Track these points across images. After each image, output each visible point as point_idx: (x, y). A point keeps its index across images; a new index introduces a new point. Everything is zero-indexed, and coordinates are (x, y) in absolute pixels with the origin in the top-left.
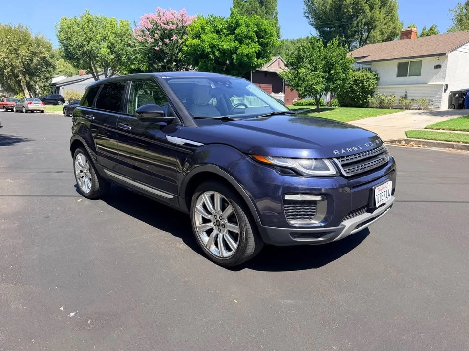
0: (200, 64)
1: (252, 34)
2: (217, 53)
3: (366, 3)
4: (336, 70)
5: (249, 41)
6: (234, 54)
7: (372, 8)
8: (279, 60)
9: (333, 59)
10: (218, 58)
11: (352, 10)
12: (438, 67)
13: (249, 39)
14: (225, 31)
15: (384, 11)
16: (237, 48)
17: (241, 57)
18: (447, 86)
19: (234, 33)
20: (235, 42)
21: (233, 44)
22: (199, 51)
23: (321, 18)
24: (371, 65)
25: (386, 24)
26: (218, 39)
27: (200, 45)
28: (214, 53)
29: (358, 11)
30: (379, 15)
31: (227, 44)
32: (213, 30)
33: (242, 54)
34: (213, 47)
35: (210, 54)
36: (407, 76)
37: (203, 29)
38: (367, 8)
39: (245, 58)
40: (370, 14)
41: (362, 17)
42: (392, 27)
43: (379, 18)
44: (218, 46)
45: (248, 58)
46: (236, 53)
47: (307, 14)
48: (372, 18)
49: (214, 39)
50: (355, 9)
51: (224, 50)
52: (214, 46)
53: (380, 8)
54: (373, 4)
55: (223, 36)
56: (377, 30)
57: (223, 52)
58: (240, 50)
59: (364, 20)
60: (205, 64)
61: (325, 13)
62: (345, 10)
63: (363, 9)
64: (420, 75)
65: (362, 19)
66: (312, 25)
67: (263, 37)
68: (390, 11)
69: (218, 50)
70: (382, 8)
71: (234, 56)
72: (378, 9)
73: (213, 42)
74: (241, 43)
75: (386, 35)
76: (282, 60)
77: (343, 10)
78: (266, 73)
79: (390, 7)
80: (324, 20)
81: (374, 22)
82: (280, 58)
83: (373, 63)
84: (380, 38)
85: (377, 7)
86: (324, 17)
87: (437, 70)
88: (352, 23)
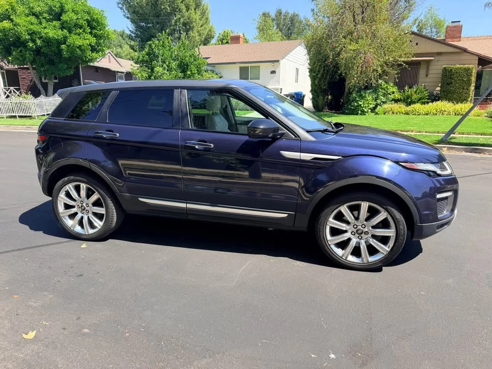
0: (14, 53)
1: (81, 22)
2: (39, 42)
3: (182, 2)
4: (191, 71)
5: (81, 31)
6: (64, 44)
7: (188, 9)
8: (109, 54)
9: (187, 59)
10: (41, 48)
11: (169, 7)
12: (273, 72)
13: (80, 29)
14: (45, 15)
15: (199, 12)
16: (65, 38)
17: (71, 48)
18: (281, 89)
19: (60, 20)
20: (62, 30)
21: (60, 32)
22: (11, 37)
23: (138, 12)
24: (214, 67)
25: (201, 26)
26: (36, 24)
27: (12, 30)
28: (34, 41)
29: (175, 10)
30: (196, 16)
31: (52, 31)
32: (27, 11)
33: (74, 45)
34: (32, 34)
35: (28, 42)
36: (248, 79)
37: (13, 9)
38: (183, 7)
39: (78, 50)
40: (187, 14)
41: (179, 16)
42: (208, 30)
43: (196, 19)
44: (40, 33)
45: (80, 50)
46: (65, 43)
47: (120, 6)
48: (189, 19)
49: (32, 24)
50: (172, 7)
51: (49, 38)
52: (34, 33)
53: (195, 10)
54: (188, 4)
55: (44, 21)
56: (195, 31)
57: (48, 41)
58: (69, 41)
59: (182, 20)
60: (21, 54)
61: (141, 7)
62: (163, 7)
63: (180, 9)
64: (259, 79)
65: (180, 19)
66: (128, 18)
67: (94, 28)
68: (203, 14)
69: (39, 38)
70: (197, 10)
71: (63, 47)
72: (193, 10)
73: (32, 27)
74: (70, 32)
75: (203, 37)
76: (112, 55)
77: (160, 6)
78: (97, 69)
79: (203, 9)
80: (141, 14)
81: (192, 22)
82: (109, 52)
83: (216, 66)
84: (198, 39)
85: (192, 8)
86: (141, 11)
87: (273, 75)
88: (170, 21)
